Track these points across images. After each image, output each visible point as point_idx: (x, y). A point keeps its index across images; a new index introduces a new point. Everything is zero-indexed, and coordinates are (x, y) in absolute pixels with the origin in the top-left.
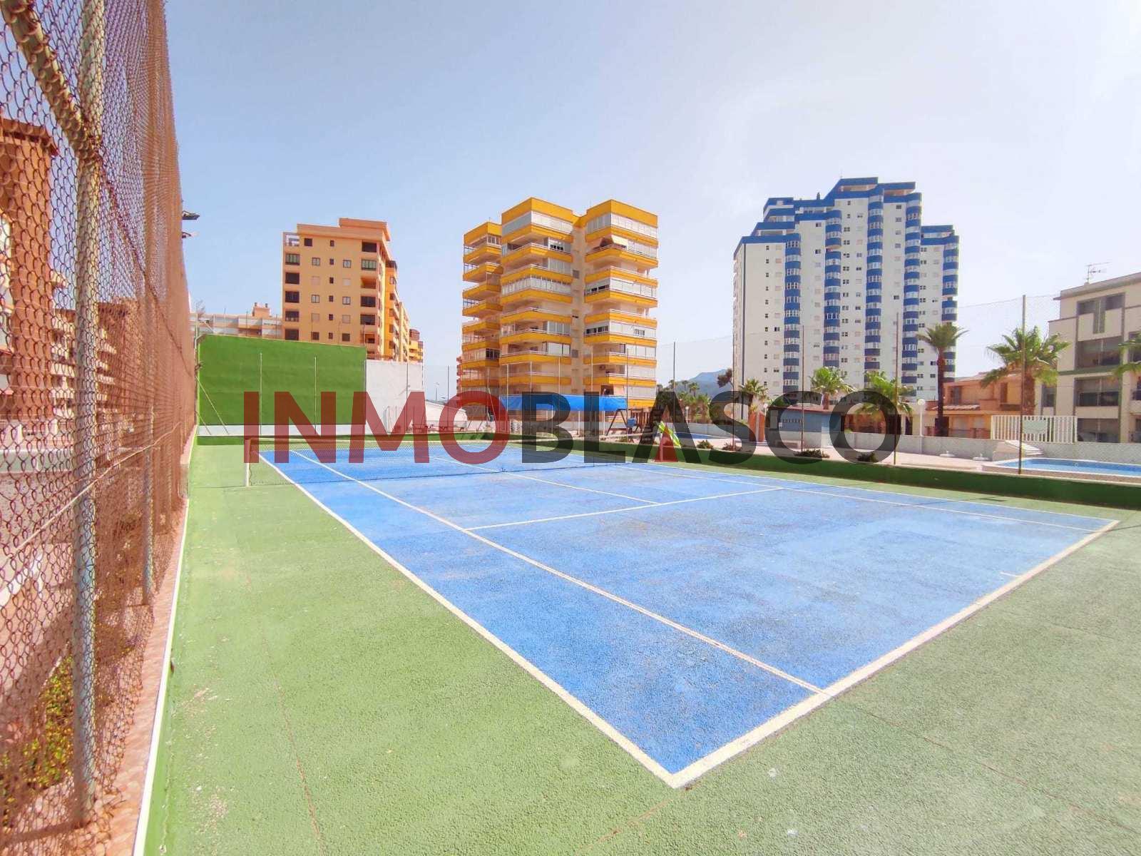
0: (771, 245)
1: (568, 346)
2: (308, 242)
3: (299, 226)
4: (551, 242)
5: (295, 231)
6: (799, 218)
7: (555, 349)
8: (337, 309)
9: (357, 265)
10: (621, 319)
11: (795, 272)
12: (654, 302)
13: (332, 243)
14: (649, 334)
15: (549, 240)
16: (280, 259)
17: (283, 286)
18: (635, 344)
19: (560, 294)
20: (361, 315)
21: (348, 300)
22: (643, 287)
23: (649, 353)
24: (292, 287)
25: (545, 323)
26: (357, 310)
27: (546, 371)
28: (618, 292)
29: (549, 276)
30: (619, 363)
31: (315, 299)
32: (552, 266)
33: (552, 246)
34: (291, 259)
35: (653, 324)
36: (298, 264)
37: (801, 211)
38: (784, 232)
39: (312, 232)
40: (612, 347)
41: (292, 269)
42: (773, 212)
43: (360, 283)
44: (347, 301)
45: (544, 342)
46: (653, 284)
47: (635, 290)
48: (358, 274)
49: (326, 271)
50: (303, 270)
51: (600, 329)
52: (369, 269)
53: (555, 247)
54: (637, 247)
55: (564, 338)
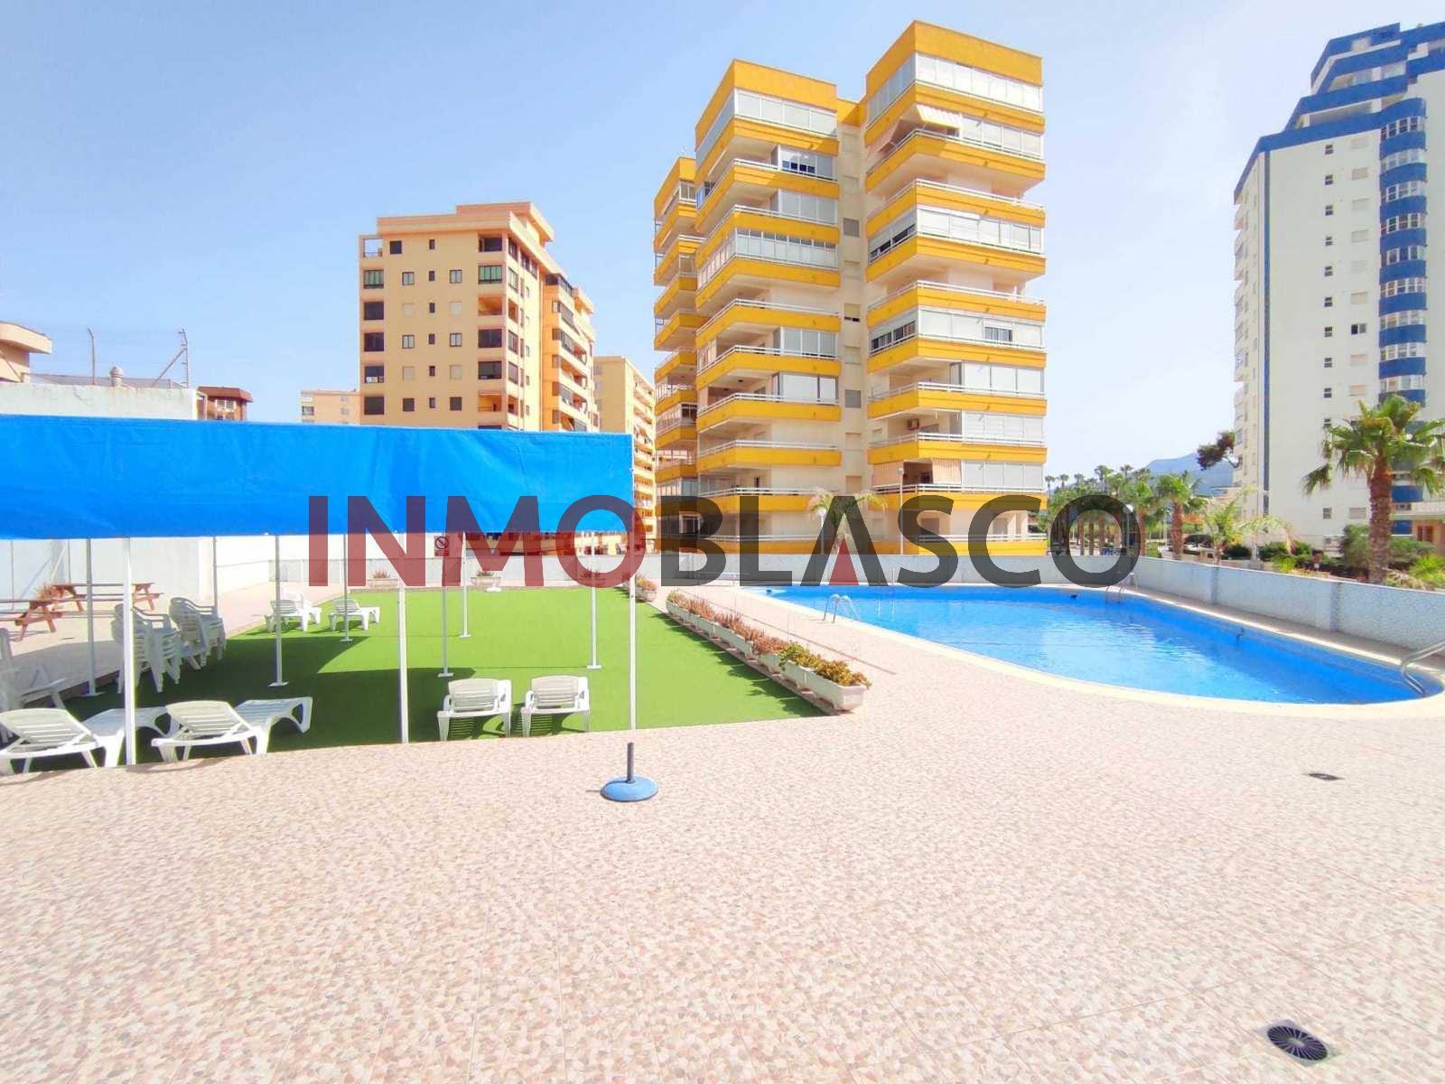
0: (1337, 142)
1: (834, 380)
2: (396, 248)
3: (381, 222)
4: (783, 156)
5: (374, 230)
6: (1415, 70)
7: (798, 389)
8: (440, 354)
9: (471, 275)
10: (951, 304)
11: (1412, 189)
12: (1036, 264)
13: (432, 245)
14: (1024, 337)
15: (780, 152)
16: (356, 280)
17: (361, 325)
18: (987, 363)
19: (809, 268)
20: (480, 363)
21: (459, 339)
22: (1006, 227)
23: (1027, 383)
24: (374, 326)
25: (776, 333)
26: (474, 354)
27: (781, 438)
28: (939, 241)
29: (784, 229)
30: (950, 408)
31: (407, 341)
32: (791, 206)
33: (785, 164)
34: (372, 279)
35: (1036, 315)
36: (381, 286)
37: (1422, 51)
38: (1376, 105)
39: (398, 229)
40: (931, 372)
41: (374, 295)
42: (1339, 68)
43: (475, 305)
44: (455, 340)
45: (773, 376)
46: (1035, 220)
47: (988, 234)
48: (472, 290)
49: (424, 291)
50: (388, 295)
51: (900, 333)
52: (491, 281)
53: (794, 166)
54: (989, 135)
55: (824, 364)
